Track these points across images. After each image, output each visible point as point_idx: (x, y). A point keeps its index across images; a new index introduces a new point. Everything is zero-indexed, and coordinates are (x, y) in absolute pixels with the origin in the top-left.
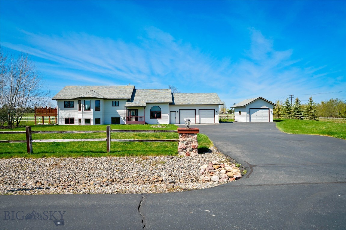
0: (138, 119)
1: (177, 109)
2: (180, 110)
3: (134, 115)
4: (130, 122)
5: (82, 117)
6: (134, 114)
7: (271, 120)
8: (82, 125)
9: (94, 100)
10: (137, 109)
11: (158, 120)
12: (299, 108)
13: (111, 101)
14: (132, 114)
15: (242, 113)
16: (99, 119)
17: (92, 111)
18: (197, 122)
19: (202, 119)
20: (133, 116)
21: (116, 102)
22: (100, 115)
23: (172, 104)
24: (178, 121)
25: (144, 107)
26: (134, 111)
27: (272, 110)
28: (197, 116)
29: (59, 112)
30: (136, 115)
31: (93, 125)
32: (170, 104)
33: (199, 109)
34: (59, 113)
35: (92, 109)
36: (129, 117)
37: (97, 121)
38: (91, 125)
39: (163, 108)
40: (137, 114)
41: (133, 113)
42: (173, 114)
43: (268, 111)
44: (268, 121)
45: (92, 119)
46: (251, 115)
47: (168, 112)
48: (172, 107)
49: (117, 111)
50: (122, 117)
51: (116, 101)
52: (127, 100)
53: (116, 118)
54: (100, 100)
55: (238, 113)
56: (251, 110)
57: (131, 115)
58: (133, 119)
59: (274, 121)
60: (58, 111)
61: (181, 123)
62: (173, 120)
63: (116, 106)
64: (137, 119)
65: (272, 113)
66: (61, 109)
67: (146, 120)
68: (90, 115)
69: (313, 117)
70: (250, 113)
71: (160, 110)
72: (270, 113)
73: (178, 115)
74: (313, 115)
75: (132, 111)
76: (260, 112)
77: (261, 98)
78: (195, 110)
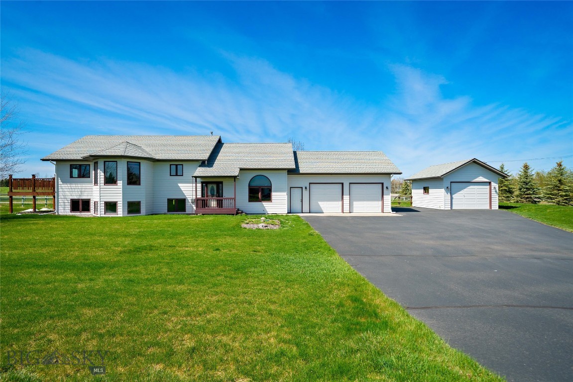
0: (224, 203)
1: (304, 182)
2: (310, 183)
3: (215, 194)
4: (206, 210)
5: (99, 197)
6: (214, 191)
7: (495, 207)
8: (99, 216)
9: (125, 161)
10: (222, 183)
11: (266, 204)
12: (530, 182)
13: (168, 165)
14: (211, 193)
15: (430, 191)
16: (139, 203)
17: (121, 185)
18: (347, 208)
19: (356, 204)
20: (213, 195)
21: (177, 167)
22: (139, 193)
23: (293, 172)
24: (306, 208)
25: (235, 177)
26: (215, 186)
27: (497, 185)
28: (346, 198)
29: (58, 187)
30: (219, 194)
31: (121, 216)
32: (291, 172)
33: (350, 183)
34: (58, 189)
35: (121, 182)
36: (203, 198)
37: (133, 208)
38: (119, 216)
39: (276, 181)
40: (221, 191)
41: (212, 189)
42: (296, 193)
43: (488, 187)
44: (488, 208)
45: (121, 202)
46: (454, 196)
47: (286, 188)
48: (294, 177)
49: (179, 185)
50: (190, 199)
51: (177, 165)
52: (200, 163)
53: (177, 200)
54: (140, 163)
55: (422, 191)
56: (453, 184)
57: (209, 194)
58: (213, 204)
59: (500, 207)
60: (58, 184)
61: (311, 210)
62: (297, 206)
63: (177, 175)
64: (220, 204)
65: (496, 191)
66: (63, 182)
67: (238, 206)
68: (117, 193)
69: (566, 199)
70: (450, 191)
71: (270, 185)
72: (493, 191)
73: (306, 193)
74: (566, 196)
75: (210, 186)
76: (471, 188)
77: (475, 162)
78: (342, 184)
